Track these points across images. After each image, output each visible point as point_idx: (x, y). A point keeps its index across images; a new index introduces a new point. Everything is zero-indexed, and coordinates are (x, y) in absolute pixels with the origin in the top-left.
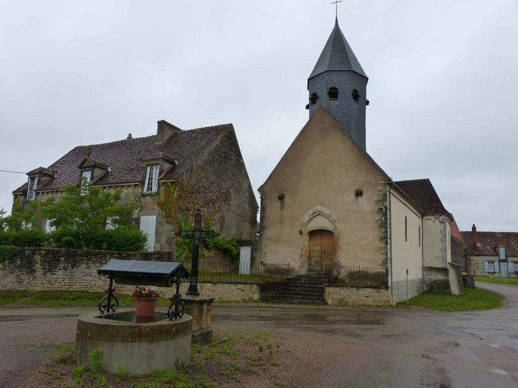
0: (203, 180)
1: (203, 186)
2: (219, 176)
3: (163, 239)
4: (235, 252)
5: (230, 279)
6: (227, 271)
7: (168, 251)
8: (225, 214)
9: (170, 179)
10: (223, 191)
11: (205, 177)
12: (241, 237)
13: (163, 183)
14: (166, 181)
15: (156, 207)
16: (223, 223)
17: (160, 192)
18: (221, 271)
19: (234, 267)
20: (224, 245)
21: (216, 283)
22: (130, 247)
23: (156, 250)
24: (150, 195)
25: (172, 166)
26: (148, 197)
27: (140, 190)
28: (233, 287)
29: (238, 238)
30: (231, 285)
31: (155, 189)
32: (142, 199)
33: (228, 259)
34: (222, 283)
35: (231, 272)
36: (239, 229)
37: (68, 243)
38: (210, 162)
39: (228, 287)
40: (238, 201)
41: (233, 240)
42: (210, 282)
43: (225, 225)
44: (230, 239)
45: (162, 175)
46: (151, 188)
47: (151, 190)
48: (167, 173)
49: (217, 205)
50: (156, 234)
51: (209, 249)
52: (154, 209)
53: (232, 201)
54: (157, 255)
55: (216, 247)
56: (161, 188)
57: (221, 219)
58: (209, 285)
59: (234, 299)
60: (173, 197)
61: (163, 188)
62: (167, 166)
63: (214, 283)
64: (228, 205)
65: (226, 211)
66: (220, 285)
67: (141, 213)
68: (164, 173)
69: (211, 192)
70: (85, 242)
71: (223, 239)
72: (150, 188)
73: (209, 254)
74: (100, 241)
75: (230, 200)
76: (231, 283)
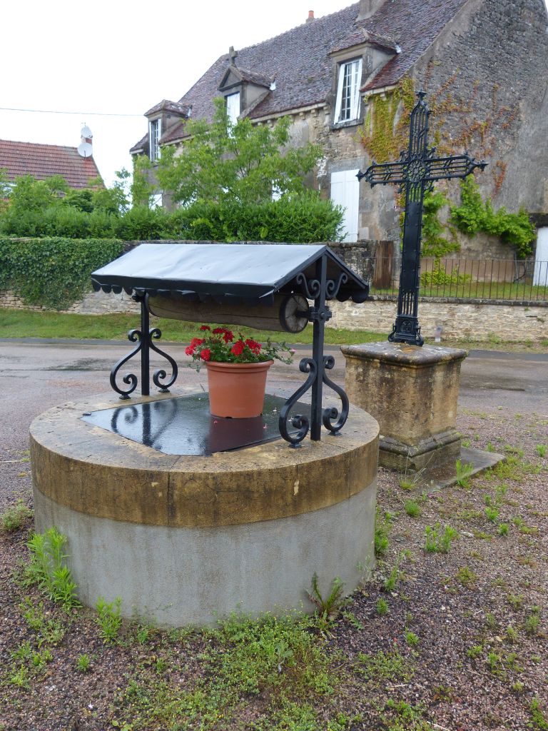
0: (458, 83)
1: (456, 96)
2: (493, 71)
3: (375, 217)
4: (526, 240)
5: (513, 296)
6: (508, 279)
7: (384, 239)
8: (506, 159)
9: (384, 86)
10: (501, 107)
11: (460, 76)
12: (540, 209)
13: (370, 98)
14: (376, 92)
15: (359, 151)
16: (501, 178)
17: (366, 118)
18: (494, 280)
19: (522, 271)
20: (502, 225)
21: (482, 304)
22: (310, 234)
23: (361, 238)
24: (347, 127)
25: (390, 58)
26: (343, 132)
27: (327, 119)
28: (520, 312)
29: (532, 211)
30: (516, 308)
31: (355, 113)
32: (332, 138)
33: (511, 256)
34: (496, 304)
35: (516, 281)
36: (535, 191)
37: (202, 230)
38: (472, 39)
39: (508, 313)
40: (536, 128)
41: (521, 214)
42: (469, 303)
43: (506, 183)
44: (515, 212)
45: (369, 81)
46: (349, 111)
47: (348, 117)
48: (379, 75)
49: (487, 140)
50: (361, 207)
51: (470, 235)
52: (355, 156)
53: (522, 130)
54: (361, 249)
55: (484, 229)
56: (368, 109)
57: (497, 170)
58: (467, 307)
59: (520, 337)
60: (391, 125)
61: (370, 108)
62: (378, 59)
63: (477, 304)
64: (514, 139)
65: (508, 153)
66: (490, 310)
67: (331, 167)
68: (373, 76)
69: (476, 109)
70: (229, 227)
71: (500, 213)
72: (346, 114)
73: (469, 245)
74: (255, 225)
75: (519, 127)
76: (517, 304)
